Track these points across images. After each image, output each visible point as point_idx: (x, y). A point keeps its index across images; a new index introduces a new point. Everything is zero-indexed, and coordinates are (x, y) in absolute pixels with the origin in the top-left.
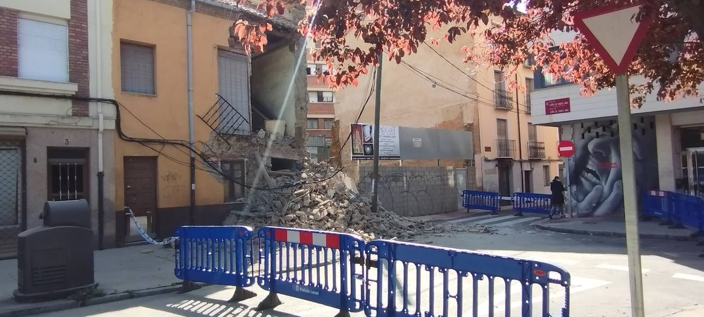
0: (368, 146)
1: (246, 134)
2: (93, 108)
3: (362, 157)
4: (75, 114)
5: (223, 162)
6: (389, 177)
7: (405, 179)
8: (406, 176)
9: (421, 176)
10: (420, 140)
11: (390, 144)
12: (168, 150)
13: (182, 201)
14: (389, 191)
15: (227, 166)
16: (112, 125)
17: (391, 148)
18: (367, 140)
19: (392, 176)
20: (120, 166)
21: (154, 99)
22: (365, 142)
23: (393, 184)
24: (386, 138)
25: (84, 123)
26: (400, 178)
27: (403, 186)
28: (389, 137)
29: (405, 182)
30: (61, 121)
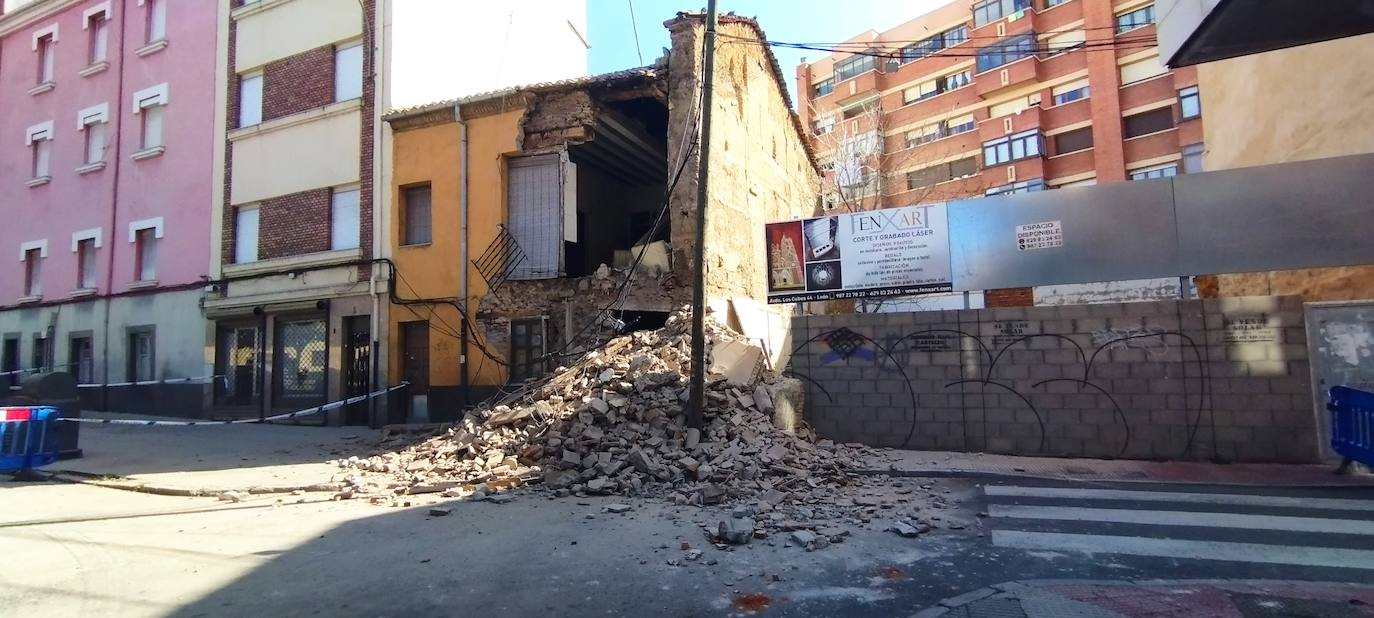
0: (824, 267)
1: (552, 276)
2: (376, 269)
3: (801, 295)
4: (360, 280)
5: (515, 323)
6: (901, 339)
7: (968, 344)
8: (977, 338)
9: (1059, 336)
10: (1057, 225)
11: (907, 254)
12: (440, 310)
13: (451, 378)
14: (898, 376)
15: (522, 329)
16: (384, 287)
17: (913, 265)
18: (821, 253)
19: (912, 337)
20: (395, 334)
21: (428, 249)
22: (811, 257)
23: (918, 359)
24: (891, 240)
25: (362, 288)
26: (949, 342)
27: (962, 366)
28: (908, 235)
29: (970, 354)
30: (346, 289)
